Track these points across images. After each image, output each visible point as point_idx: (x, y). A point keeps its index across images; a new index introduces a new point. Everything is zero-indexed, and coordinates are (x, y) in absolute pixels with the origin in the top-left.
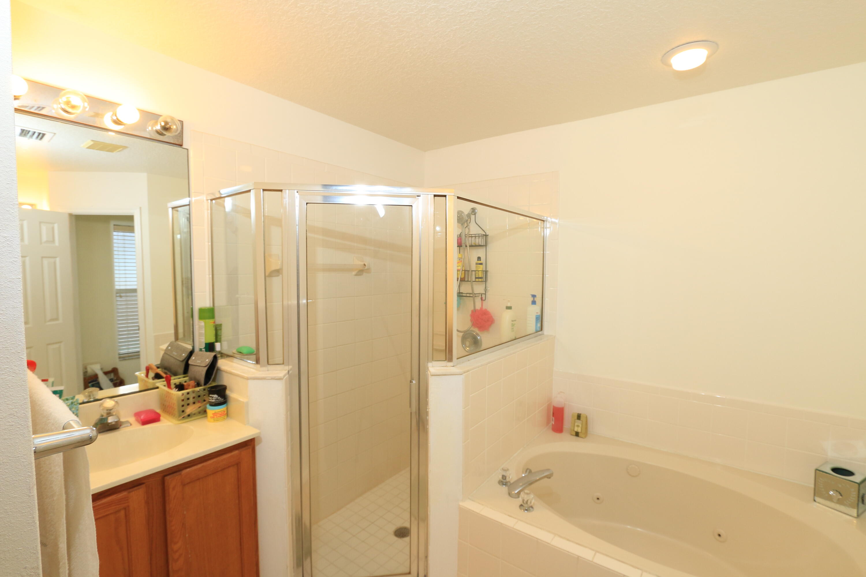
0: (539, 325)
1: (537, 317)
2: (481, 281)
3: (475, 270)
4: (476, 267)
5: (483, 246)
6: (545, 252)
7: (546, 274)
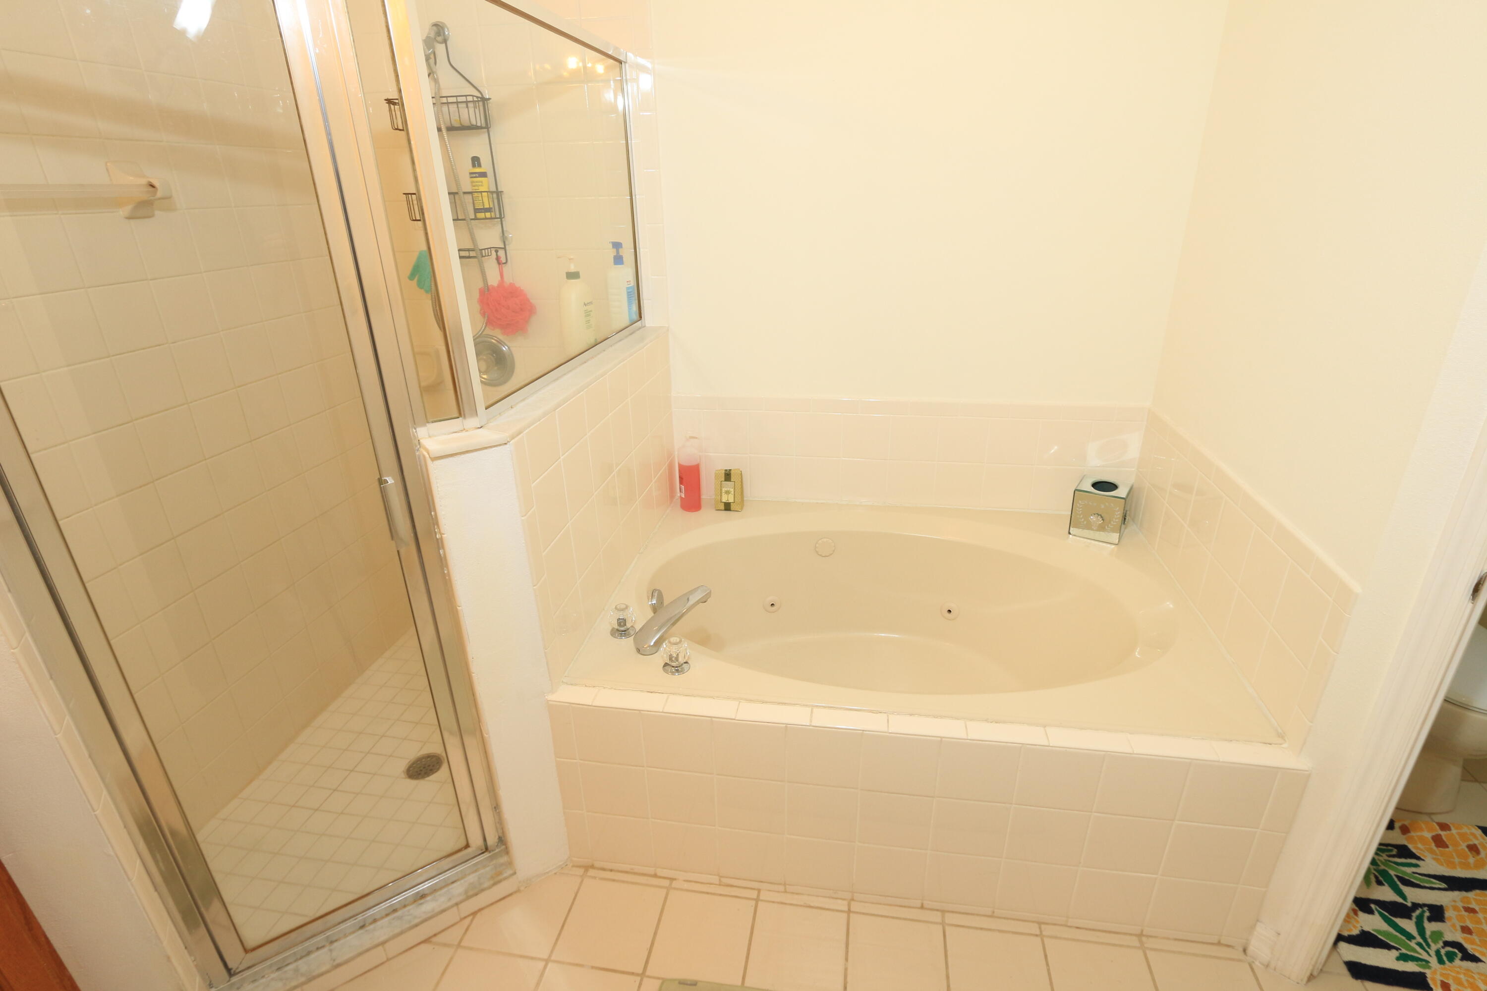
0: (635, 308)
1: (629, 291)
2: (491, 218)
3: (470, 191)
4: (472, 182)
5: (481, 128)
6: (629, 142)
7: (636, 194)
